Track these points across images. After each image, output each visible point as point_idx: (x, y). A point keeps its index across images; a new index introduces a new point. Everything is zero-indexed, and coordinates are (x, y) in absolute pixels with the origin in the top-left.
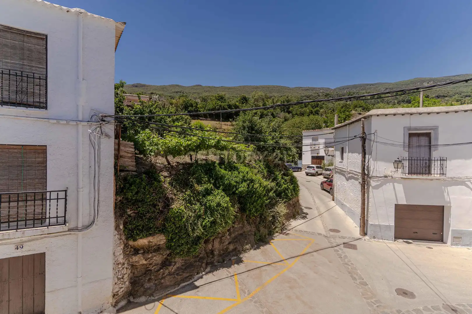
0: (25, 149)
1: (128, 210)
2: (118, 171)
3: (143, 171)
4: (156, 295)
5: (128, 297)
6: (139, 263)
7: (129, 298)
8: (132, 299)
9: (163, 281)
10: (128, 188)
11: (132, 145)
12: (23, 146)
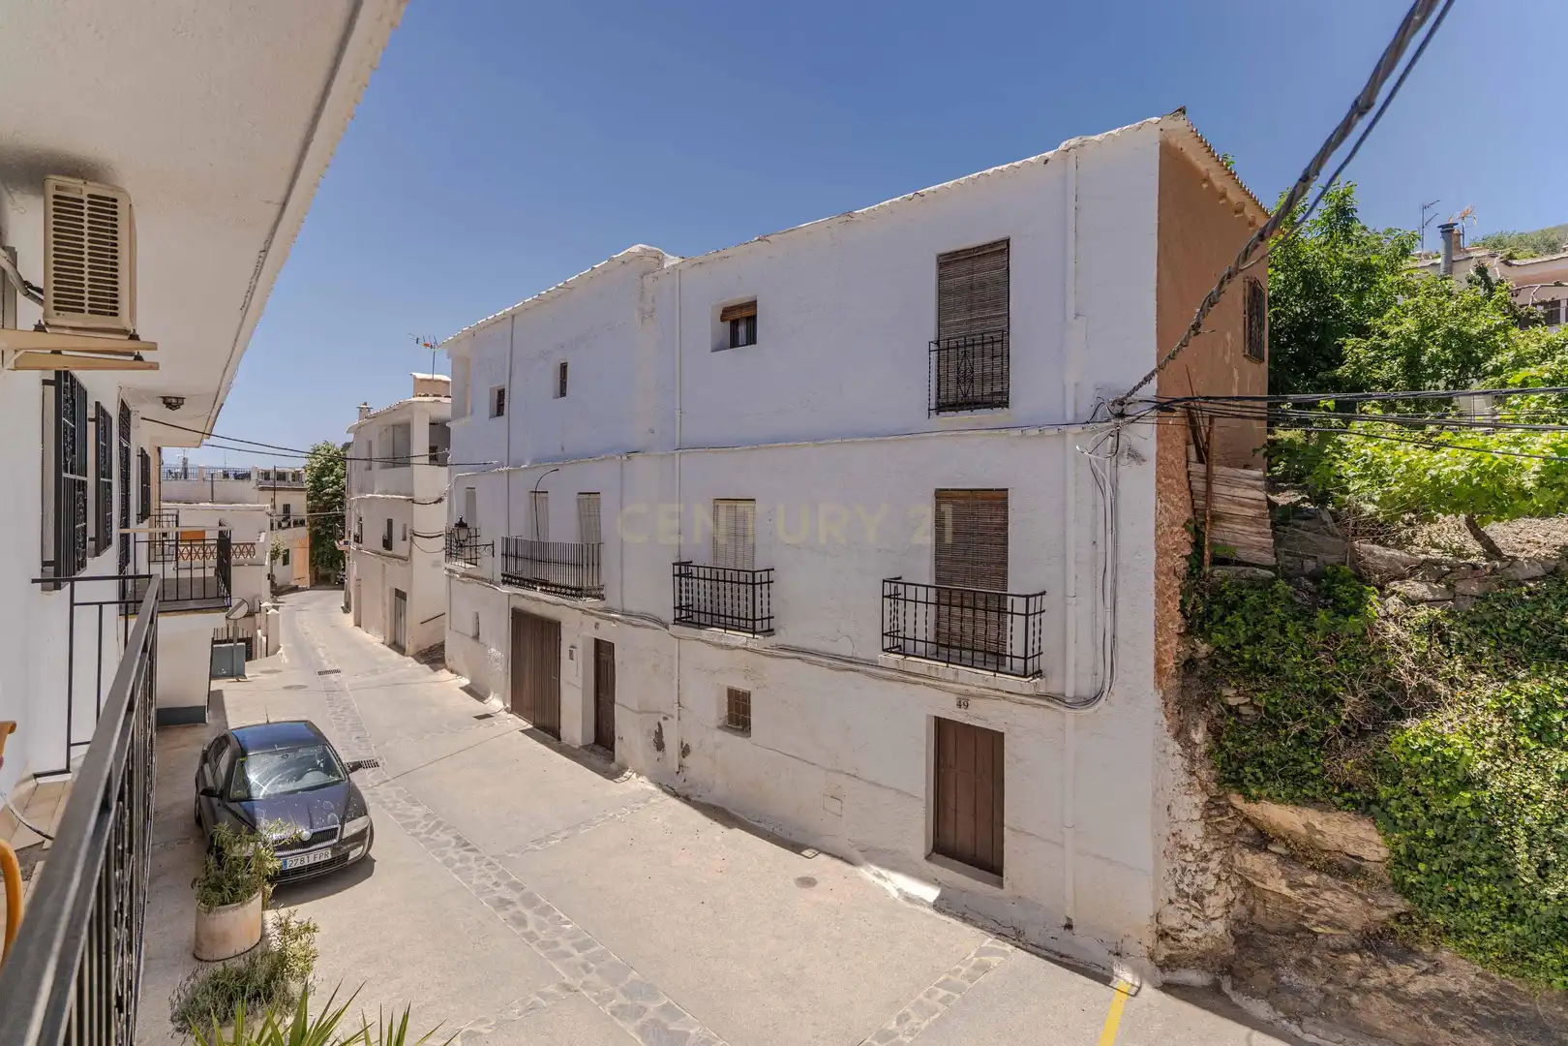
0: (976, 498)
1: (1227, 692)
2: (1207, 563)
3: (1307, 570)
4: (1311, 1028)
5: (1220, 972)
6: (1263, 882)
7: (1219, 978)
8: (1227, 987)
9: (1355, 999)
10: (1222, 618)
11: (1257, 479)
12: (971, 490)
